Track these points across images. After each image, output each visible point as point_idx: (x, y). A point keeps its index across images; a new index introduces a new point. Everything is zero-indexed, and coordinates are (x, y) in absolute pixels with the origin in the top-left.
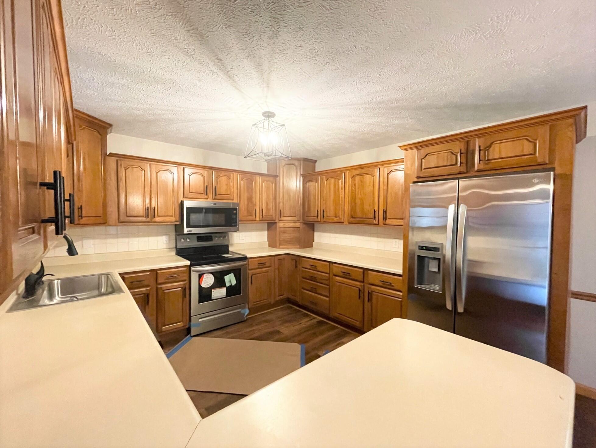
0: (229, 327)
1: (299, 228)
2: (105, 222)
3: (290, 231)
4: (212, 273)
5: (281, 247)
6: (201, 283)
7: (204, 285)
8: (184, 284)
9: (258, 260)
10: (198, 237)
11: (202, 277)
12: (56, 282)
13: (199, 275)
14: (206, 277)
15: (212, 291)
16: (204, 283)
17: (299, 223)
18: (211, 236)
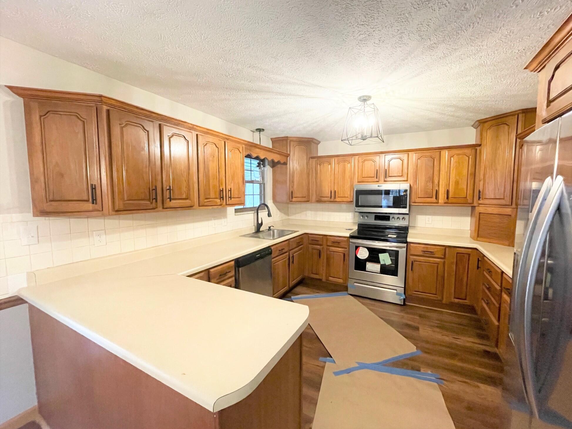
0: (382, 302)
1: (510, 215)
2: (308, 200)
3: (497, 220)
4: (368, 248)
5: (479, 239)
6: (357, 253)
7: (359, 256)
8: (344, 251)
9: (424, 248)
10: (376, 216)
11: (358, 249)
12: (275, 230)
13: (356, 246)
14: (361, 250)
15: (367, 263)
16: (360, 254)
17: (511, 209)
18: (389, 217)
